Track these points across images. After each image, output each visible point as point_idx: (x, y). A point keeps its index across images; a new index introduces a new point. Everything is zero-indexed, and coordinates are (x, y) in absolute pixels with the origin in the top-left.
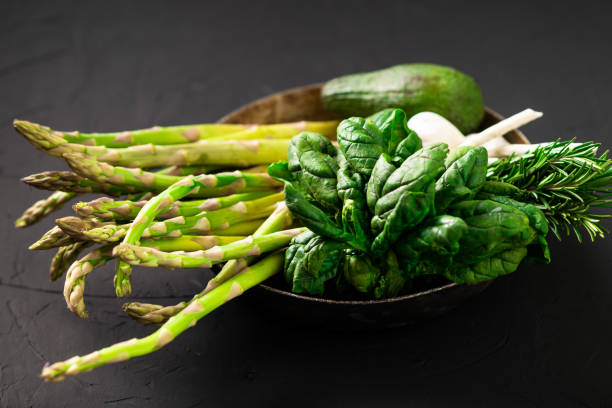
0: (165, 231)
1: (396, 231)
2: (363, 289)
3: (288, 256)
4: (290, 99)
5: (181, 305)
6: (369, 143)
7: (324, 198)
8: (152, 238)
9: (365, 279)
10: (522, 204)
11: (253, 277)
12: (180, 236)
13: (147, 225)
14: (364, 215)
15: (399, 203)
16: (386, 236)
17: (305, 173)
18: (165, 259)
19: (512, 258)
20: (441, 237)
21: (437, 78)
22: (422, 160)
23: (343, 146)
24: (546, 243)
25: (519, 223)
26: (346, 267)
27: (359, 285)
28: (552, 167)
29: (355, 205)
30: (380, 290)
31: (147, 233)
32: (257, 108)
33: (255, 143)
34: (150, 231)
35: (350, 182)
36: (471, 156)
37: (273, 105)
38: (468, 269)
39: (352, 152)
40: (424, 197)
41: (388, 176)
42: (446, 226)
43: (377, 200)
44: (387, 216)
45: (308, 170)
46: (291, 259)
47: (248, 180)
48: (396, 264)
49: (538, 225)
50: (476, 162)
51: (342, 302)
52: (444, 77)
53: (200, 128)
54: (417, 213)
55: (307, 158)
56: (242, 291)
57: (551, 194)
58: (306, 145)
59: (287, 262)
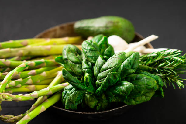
0: (15, 85)
1: (106, 87)
2: (92, 107)
3: (63, 95)
4: (62, 28)
5: (21, 115)
6: (94, 51)
7: (77, 72)
8: (10, 88)
9: (93, 104)
10: (153, 75)
11: (49, 103)
12: (21, 87)
13: (8, 83)
14: (93, 79)
15: (107, 77)
16: (102, 89)
17: (69, 62)
18: (15, 98)
19: (149, 95)
20: (124, 90)
21: (118, 22)
22: (116, 59)
23: (84, 52)
24: (162, 90)
25: (153, 84)
26: (86, 99)
27: (90, 106)
28: (164, 59)
29: (89, 76)
30: (99, 107)
31: (8, 86)
32: (50, 32)
33: (49, 47)
34: (9, 85)
35: (87, 66)
36: (133, 56)
37: (55, 31)
38: (133, 100)
39: (88, 54)
40: (117, 74)
41: (102, 65)
42: (126, 86)
43: (98, 74)
44: (102, 81)
45: (71, 61)
46: (64, 96)
47: (47, 63)
48: (105, 98)
49: (160, 84)
50: (136, 58)
51: (84, 113)
52: (120, 22)
53: (28, 41)
54: (114, 80)
55: (70, 56)
56: (46, 109)
57: (163, 70)
58: (70, 51)
59: (63, 97)
